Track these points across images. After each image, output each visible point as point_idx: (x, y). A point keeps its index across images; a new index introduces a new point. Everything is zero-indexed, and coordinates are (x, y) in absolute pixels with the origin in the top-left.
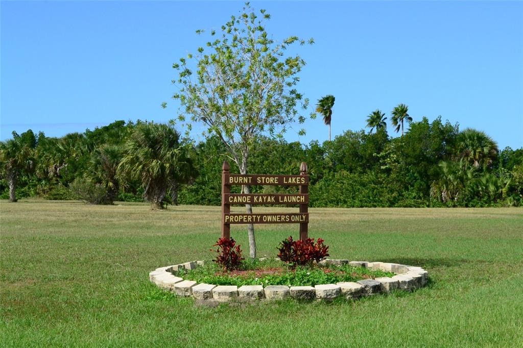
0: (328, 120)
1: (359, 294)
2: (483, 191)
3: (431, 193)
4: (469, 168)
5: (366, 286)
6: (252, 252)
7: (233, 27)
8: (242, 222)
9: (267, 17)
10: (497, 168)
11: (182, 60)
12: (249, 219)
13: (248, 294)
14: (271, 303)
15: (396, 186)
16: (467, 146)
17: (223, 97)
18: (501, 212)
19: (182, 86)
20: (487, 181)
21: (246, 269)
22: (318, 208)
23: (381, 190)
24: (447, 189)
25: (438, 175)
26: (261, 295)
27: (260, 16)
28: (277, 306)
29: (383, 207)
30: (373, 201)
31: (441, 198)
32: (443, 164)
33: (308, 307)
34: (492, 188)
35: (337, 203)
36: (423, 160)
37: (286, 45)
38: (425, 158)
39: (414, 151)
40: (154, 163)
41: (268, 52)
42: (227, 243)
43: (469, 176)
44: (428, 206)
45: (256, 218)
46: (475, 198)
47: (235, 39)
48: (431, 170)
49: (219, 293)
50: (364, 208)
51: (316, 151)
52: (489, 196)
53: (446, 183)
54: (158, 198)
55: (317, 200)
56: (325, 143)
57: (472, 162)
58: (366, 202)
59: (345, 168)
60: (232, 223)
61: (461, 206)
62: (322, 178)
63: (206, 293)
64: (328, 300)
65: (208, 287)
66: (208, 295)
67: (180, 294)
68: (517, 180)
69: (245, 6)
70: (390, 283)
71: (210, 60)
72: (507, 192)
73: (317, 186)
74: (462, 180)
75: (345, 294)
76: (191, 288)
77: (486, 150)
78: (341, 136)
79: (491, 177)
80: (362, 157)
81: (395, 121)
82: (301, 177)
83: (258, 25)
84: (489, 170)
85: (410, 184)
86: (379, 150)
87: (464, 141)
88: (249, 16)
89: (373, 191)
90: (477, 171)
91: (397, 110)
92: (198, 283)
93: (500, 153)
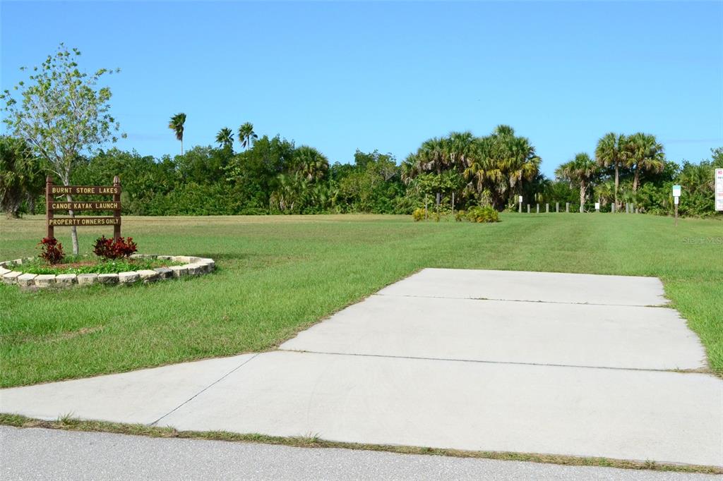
0: (180, 136)
1: (154, 279)
2: (315, 200)
3: (271, 202)
4: (304, 180)
5: (160, 273)
6: (75, 249)
7: (51, 65)
8: (64, 224)
9: (78, 53)
10: (328, 181)
11: (6, 92)
12: (70, 222)
13: (64, 281)
14: (83, 287)
15: (240, 195)
16: (302, 161)
17: (47, 122)
18: (328, 218)
19: (9, 113)
20: (319, 192)
21: (67, 262)
22: (170, 217)
23: (226, 199)
24: (284, 199)
25: (276, 186)
26: (75, 281)
27: (73, 54)
28: (87, 289)
29: (229, 215)
30: (219, 210)
31: (279, 207)
32: (281, 177)
33: (112, 289)
34: (323, 198)
35: (186, 211)
36: (264, 173)
37: (97, 76)
38: (266, 171)
39: (256, 164)
40: (8, 175)
41: (81, 85)
42: (51, 241)
43: (304, 187)
44: (268, 214)
45: (76, 222)
46: (307, 206)
47: (54, 74)
48: (271, 182)
49: (40, 281)
50: (211, 216)
51: (168, 164)
52: (320, 205)
53: (284, 193)
54: (14, 208)
55: (169, 209)
56: (177, 157)
57: (306, 175)
58: (212, 211)
59: (194, 180)
60: (55, 225)
61: (296, 213)
62: (173, 189)
63: (29, 281)
64: (129, 284)
65: (31, 276)
66: (31, 282)
67: (8, 282)
68: (344, 191)
69: (61, 46)
70: (180, 271)
71: (34, 91)
72: (336, 201)
73: (168, 196)
74: (297, 190)
75: (143, 279)
76: (17, 277)
77: (318, 164)
78: (190, 151)
79: (322, 188)
80: (209, 170)
81: (242, 138)
82: (114, 188)
83: (71, 62)
84: (320, 181)
85: (252, 194)
86: (225, 163)
87: (299, 156)
88: (64, 54)
89: (219, 201)
90: (311, 182)
91: (243, 128)
92: (23, 273)
93: (330, 168)
